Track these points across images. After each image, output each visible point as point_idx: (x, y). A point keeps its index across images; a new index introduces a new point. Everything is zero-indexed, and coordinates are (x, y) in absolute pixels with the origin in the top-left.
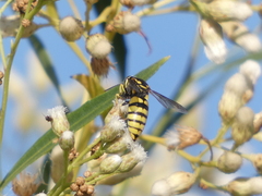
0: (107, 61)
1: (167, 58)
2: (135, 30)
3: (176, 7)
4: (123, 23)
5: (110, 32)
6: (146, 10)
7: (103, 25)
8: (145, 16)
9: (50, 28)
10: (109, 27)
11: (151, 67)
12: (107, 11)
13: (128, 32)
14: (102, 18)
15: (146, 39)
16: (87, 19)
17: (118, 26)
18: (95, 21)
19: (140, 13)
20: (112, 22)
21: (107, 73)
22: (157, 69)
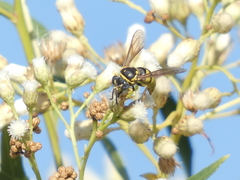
0: (173, 161)
1: (227, 156)
2: (198, 132)
3: (235, 111)
4: (187, 125)
5: (175, 134)
6: (208, 114)
7: (170, 128)
8: (207, 119)
9: (121, 131)
10: (175, 130)
11: (213, 165)
12: (173, 115)
13: (192, 134)
14: (169, 121)
15: (209, 140)
16: (154, 123)
17: (183, 129)
18: (162, 125)
19: (203, 117)
20: (177, 126)
21: (173, 171)
22: (218, 167)
